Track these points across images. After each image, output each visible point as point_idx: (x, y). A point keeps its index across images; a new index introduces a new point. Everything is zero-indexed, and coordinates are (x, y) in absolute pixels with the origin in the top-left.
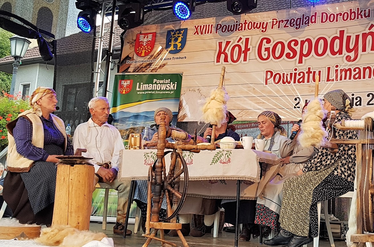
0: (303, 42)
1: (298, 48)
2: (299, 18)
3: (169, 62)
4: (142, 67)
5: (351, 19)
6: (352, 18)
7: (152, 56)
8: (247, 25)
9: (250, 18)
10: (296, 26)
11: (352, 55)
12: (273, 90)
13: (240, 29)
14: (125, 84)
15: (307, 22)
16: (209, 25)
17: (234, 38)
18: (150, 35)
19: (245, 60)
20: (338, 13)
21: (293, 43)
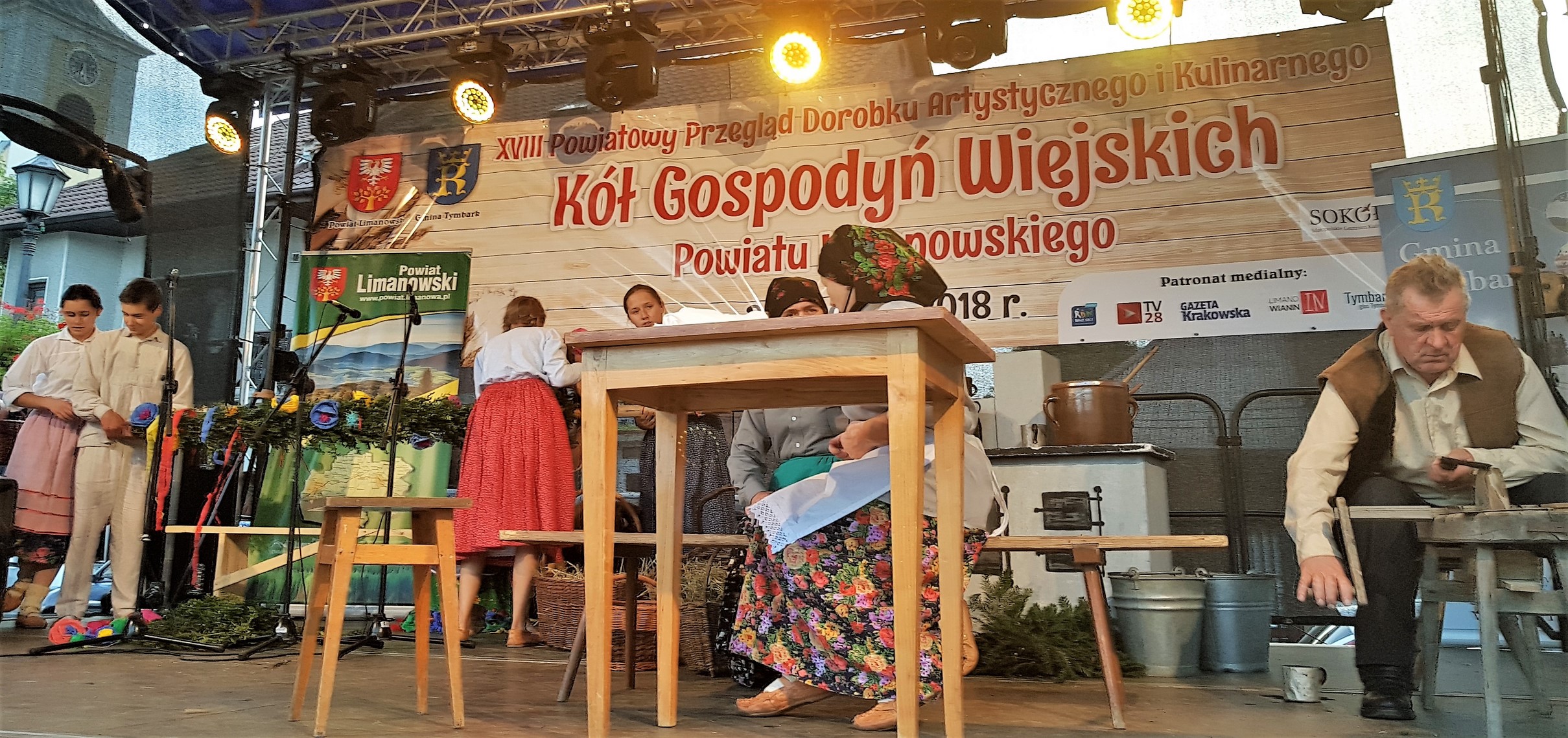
0: (762, 178)
1: (750, 192)
2: (749, 122)
3: (436, 224)
4: (370, 237)
5: (873, 124)
6: (877, 121)
7: (392, 211)
8: (626, 137)
9: (633, 120)
12: (695, 289)
13: (610, 146)
14: (329, 277)
16: (534, 137)
17: (596, 167)
18: (386, 159)
19: (624, 218)
20: (842, 110)
21: (739, 178)
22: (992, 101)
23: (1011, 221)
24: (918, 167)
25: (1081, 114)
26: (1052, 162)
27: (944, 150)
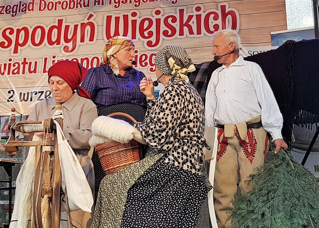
1: (13, 37)
2: (15, 5)
6: (72, 7)
10: (12, 14)
11: (70, 45)
15: (24, 10)
21: (9, 31)
24: (88, 28)
25: (158, 7)
26: (145, 27)
27: (99, 21)
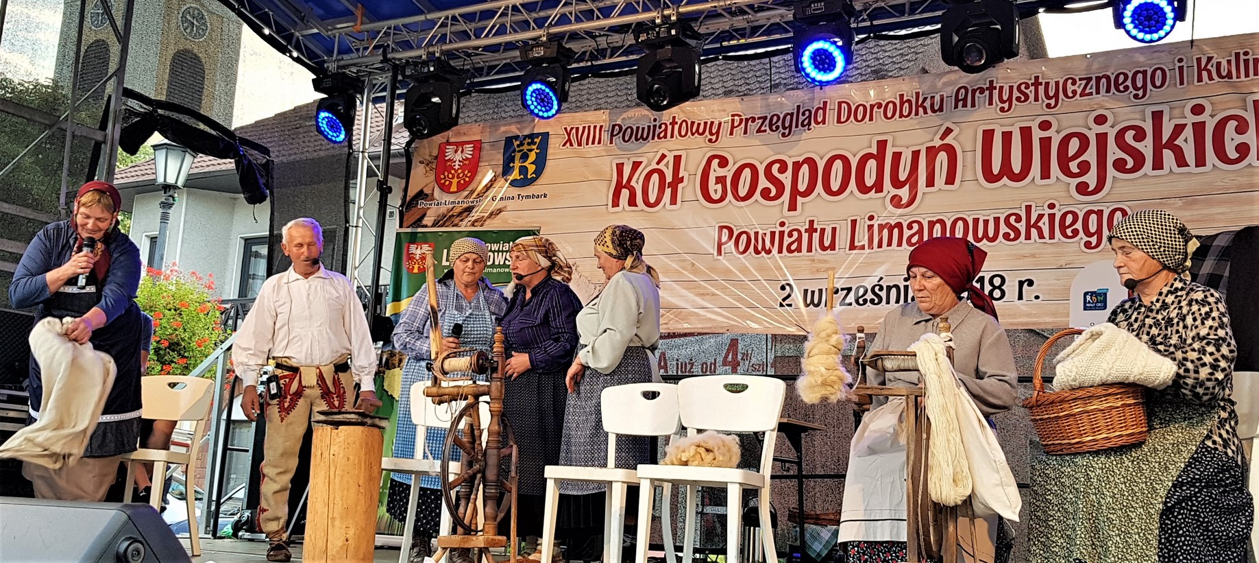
0: (797, 166)
1: (786, 179)
2: (788, 114)
3: (510, 205)
4: (453, 216)
5: (901, 116)
6: (905, 113)
7: (472, 192)
8: (677, 127)
9: (683, 112)
10: (783, 131)
11: (904, 193)
12: (734, 267)
13: (662, 135)
14: (419, 252)
15: (806, 123)
16: (595, 127)
17: (648, 153)
18: (467, 146)
19: (673, 201)
20: (873, 103)
21: (777, 166)
22: (1016, 94)
23: (1028, 208)
24: (942, 157)
25: (1102, 107)
26: (1071, 153)
27: (967, 141)
